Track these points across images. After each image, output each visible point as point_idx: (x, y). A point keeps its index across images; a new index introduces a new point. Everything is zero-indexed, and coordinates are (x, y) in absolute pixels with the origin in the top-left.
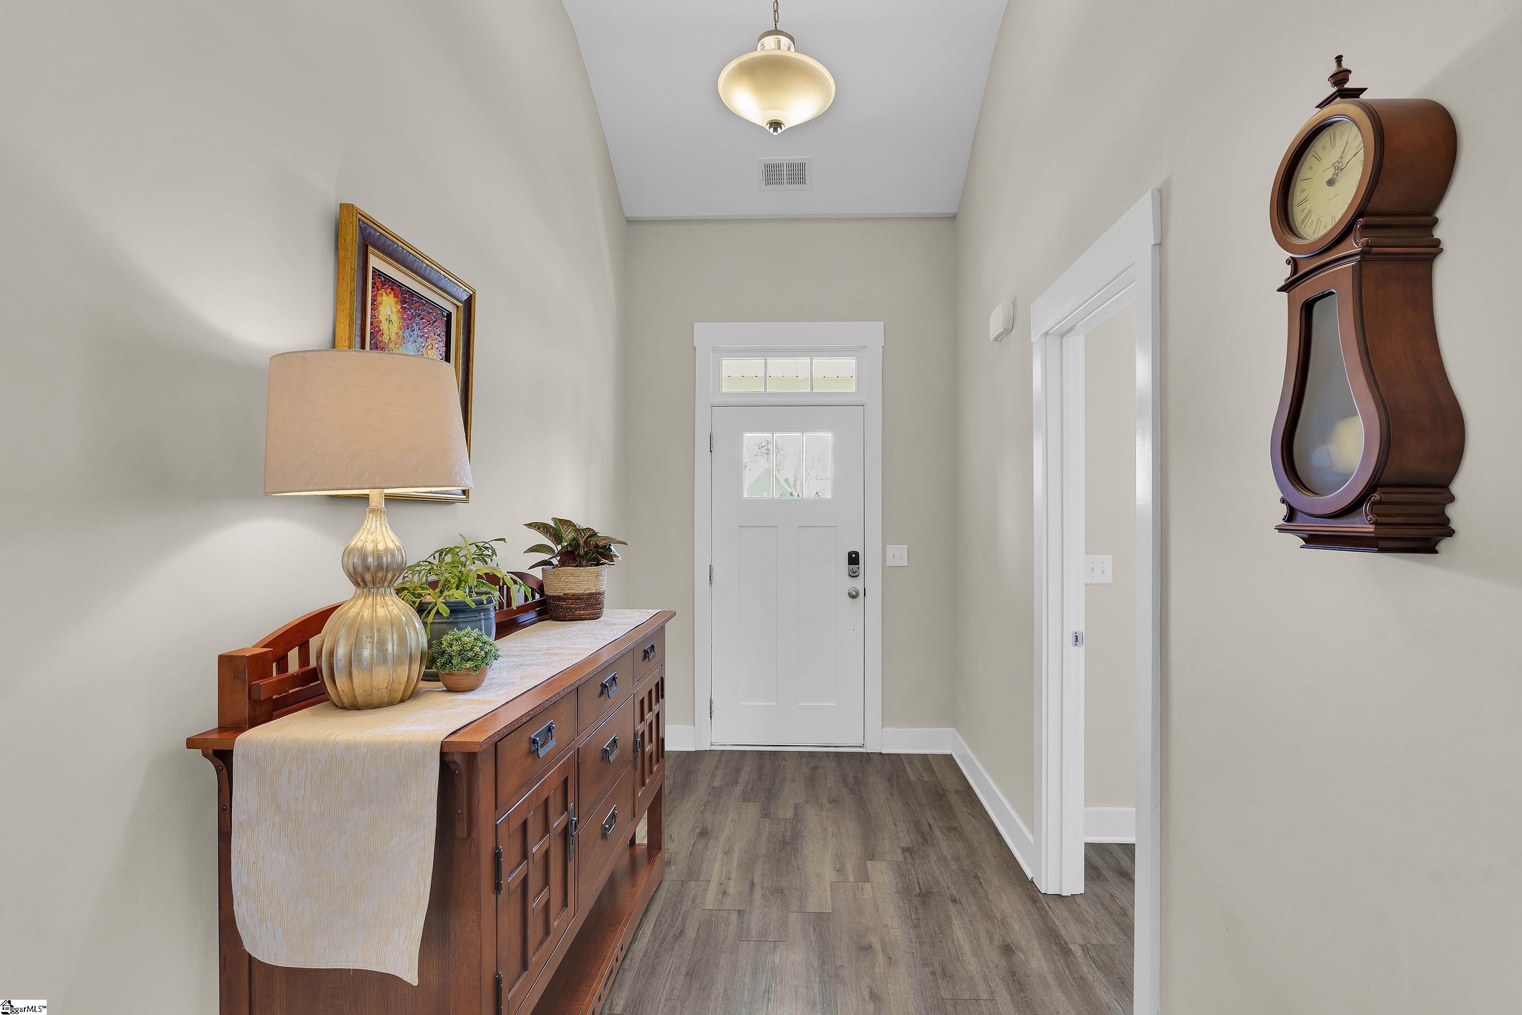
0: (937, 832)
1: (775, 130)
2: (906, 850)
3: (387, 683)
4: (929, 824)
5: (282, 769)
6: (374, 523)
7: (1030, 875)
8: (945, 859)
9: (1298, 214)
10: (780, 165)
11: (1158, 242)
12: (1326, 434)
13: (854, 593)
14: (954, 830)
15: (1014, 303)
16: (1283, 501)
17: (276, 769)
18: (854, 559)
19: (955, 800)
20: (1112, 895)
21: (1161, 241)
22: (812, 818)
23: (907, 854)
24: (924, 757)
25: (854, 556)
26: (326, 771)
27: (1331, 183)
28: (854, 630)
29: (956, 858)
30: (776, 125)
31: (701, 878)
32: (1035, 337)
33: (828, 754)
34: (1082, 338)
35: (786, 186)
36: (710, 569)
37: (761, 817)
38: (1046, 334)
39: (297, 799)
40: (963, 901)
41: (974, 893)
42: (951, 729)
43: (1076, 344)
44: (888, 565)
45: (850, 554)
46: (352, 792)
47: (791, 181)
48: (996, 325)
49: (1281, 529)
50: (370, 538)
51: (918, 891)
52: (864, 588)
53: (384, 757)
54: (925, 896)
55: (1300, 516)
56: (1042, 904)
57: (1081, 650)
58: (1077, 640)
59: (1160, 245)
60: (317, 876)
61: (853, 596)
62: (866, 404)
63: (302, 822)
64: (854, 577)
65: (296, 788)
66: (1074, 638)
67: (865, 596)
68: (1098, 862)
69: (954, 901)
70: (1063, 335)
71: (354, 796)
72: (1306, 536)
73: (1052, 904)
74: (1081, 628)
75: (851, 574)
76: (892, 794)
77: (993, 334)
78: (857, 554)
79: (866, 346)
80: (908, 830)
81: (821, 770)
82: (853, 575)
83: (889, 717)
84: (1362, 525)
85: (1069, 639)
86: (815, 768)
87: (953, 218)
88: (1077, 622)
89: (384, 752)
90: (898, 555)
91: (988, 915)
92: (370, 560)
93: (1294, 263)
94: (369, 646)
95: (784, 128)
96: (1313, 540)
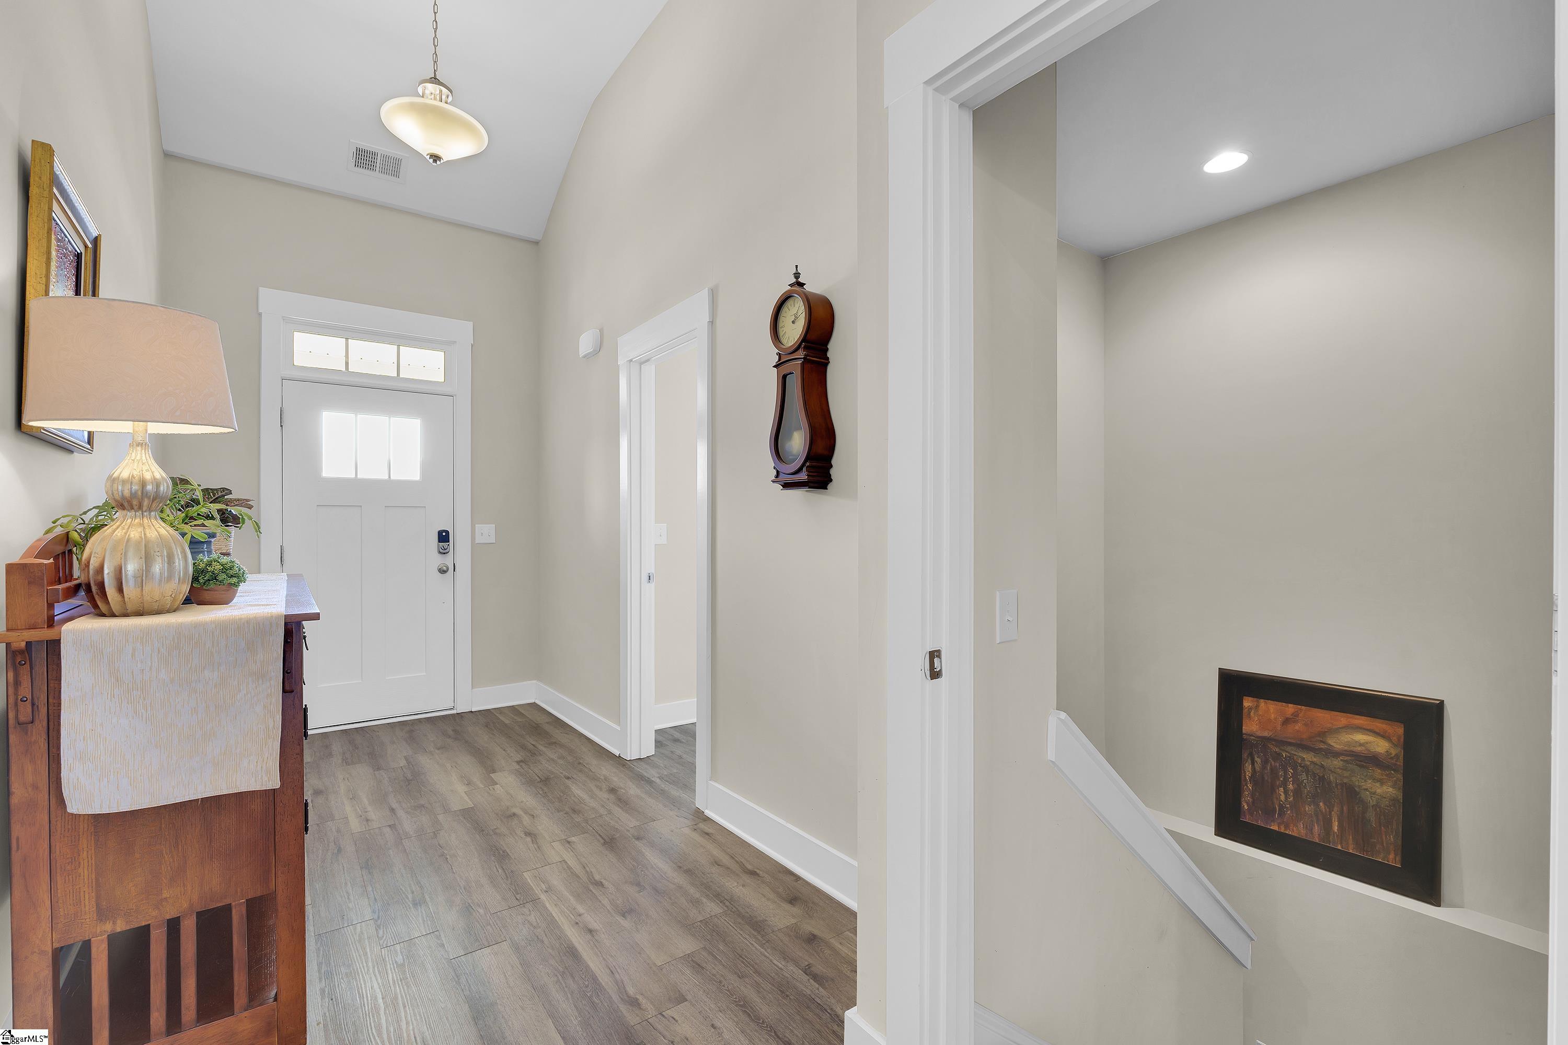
0: (541, 748)
1: (435, 161)
2: (518, 762)
3: (172, 592)
4: (532, 745)
5: (124, 648)
6: (144, 455)
7: (617, 753)
8: (553, 760)
9: (781, 332)
10: (374, 154)
11: (711, 320)
12: (790, 437)
13: (445, 568)
14: (553, 744)
15: (601, 331)
16: (775, 468)
17: (117, 649)
18: (443, 537)
19: (547, 728)
20: (671, 751)
21: (713, 320)
22: (425, 761)
23: (523, 765)
24: (512, 708)
25: (444, 534)
26: (175, 645)
27: (793, 322)
28: (444, 603)
29: (562, 757)
30: (436, 158)
31: (336, 818)
32: (621, 361)
33: (419, 720)
34: (653, 367)
35: (376, 174)
36: (281, 549)
37: (374, 771)
38: (631, 361)
39: (143, 670)
40: (575, 776)
41: (581, 771)
42: (534, 682)
43: (649, 370)
44: (476, 543)
45: (440, 533)
46: (203, 659)
47: (384, 171)
48: (585, 344)
49: (773, 482)
50: (145, 468)
51: (539, 780)
52: (454, 564)
53: (233, 630)
54: (546, 781)
55: (781, 475)
56: (629, 765)
57: (652, 585)
58: (650, 579)
59: (712, 323)
60: (167, 730)
61: (443, 571)
62: (456, 395)
63: (150, 688)
64: (444, 553)
65: (142, 662)
66: (648, 578)
67: (454, 571)
68: (660, 738)
69: (568, 778)
70: (642, 363)
71: (205, 662)
72: (783, 484)
73: (635, 764)
74: (652, 571)
75: (441, 550)
76: (493, 734)
77: (582, 354)
78: (447, 532)
79: (455, 342)
80: (516, 751)
81: (418, 732)
82: (443, 552)
83: (477, 680)
84: (803, 476)
85: (645, 578)
86: (411, 731)
87: (536, 243)
88: (649, 567)
89: (233, 626)
90: (487, 533)
91: (595, 779)
92: (149, 487)
93: (779, 355)
94: (159, 560)
95: (442, 161)
96: (787, 486)
